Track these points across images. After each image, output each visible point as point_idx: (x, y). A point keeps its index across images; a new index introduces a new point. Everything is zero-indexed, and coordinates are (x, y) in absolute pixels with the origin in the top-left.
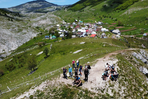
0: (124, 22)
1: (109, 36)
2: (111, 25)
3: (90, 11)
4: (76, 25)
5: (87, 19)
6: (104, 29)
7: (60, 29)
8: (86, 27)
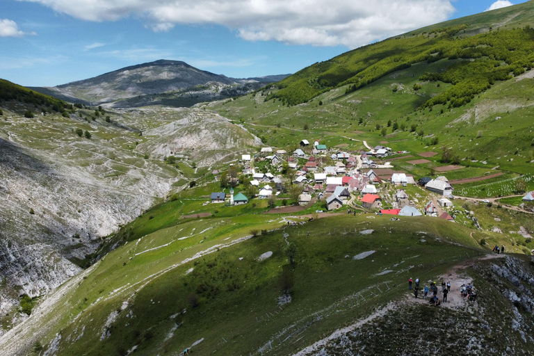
0: (462, 149)
1: (417, 201)
2: (420, 158)
3: (344, 104)
4: (306, 157)
5: (335, 134)
6: (399, 178)
7: (253, 171)
8: (339, 167)
